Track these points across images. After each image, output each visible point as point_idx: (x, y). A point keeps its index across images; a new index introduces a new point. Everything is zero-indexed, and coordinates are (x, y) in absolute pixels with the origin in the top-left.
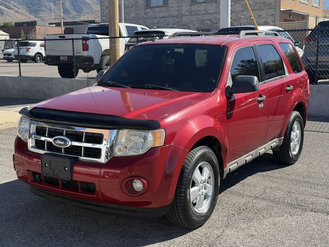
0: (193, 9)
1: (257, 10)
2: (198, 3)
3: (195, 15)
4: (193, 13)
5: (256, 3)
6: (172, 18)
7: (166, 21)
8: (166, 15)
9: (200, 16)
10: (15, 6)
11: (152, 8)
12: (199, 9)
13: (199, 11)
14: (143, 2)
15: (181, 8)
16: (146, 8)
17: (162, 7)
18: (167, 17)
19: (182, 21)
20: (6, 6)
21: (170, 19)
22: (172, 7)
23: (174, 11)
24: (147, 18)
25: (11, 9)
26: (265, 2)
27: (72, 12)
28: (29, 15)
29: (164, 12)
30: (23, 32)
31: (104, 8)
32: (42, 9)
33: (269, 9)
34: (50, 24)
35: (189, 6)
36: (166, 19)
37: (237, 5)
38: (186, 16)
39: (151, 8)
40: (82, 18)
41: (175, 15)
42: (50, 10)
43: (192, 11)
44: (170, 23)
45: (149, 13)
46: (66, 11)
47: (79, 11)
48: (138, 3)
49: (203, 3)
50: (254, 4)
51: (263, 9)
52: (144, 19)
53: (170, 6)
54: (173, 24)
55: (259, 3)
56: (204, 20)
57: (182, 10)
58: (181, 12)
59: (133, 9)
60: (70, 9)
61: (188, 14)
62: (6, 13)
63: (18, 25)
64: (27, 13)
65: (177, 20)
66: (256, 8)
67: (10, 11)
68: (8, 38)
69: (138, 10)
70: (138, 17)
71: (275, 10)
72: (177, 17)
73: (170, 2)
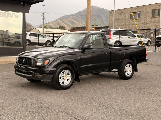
0: (153, 20)
2: (155, 18)
3: (153, 23)
4: (152, 22)
6: (142, 25)
7: (139, 26)
8: (139, 23)
9: (156, 24)
12: (155, 20)
13: (155, 21)
14: (128, 18)
15: (147, 20)
16: (130, 20)
17: (137, 19)
18: (139, 24)
19: (146, 26)
20: (76, 20)
21: (141, 25)
22: (142, 19)
23: (143, 21)
24: (130, 25)
25: (78, 22)
29: (138, 22)
31: (110, 20)
34: (91, 28)
35: (151, 19)
36: (139, 25)
38: (149, 23)
39: (132, 20)
41: (143, 23)
43: (152, 21)
44: (141, 27)
45: (131, 22)
48: (126, 18)
52: (128, 25)
54: (142, 27)
56: (158, 25)
57: (147, 21)
58: (147, 22)
59: (124, 21)
60: (104, 21)
61: (150, 22)
63: (77, 28)
65: (144, 25)
69: (126, 21)
70: (125, 24)
72: (144, 24)
73: (141, 17)
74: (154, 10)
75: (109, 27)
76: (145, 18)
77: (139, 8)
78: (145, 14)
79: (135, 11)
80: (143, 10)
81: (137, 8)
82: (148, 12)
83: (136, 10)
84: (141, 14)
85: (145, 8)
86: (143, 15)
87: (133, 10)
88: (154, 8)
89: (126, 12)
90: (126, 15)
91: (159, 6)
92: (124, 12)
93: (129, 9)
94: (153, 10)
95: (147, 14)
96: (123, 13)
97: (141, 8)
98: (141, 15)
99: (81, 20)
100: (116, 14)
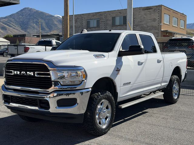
1: (149, 30)
2: (116, 26)
5: (148, 26)
10: (13, 25)
11: (91, 28)
14: (86, 25)
16: (87, 28)
17: (96, 27)
20: (8, 25)
22: (102, 28)
25: (11, 27)
26: (153, 26)
27: (46, 29)
28: (21, 31)
30: (18, 40)
31: (64, 28)
32: (29, 27)
33: (155, 29)
34: (33, 36)
35: (111, 27)
37: (138, 27)
40: (52, 33)
42: (34, 27)
46: (43, 29)
47: (50, 29)
48: (83, 25)
49: (119, 26)
50: (146, 27)
51: (152, 30)
53: (100, 27)
55: (150, 26)
59: (80, 28)
60: (45, 27)
62: (8, 29)
63: (15, 36)
64: (20, 29)
66: (148, 29)
67: (11, 28)
68: (9, 44)
71: (158, 30)
73: (100, 25)
74: (115, 17)
75: (63, 36)
76: (104, 27)
77: (97, 15)
78: (105, 21)
79: (93, 17)
80: (102, 16)
81: (95, 14)
82: (108, 20)
83: (95, 16)
84: (100, 21)
85: (104, 14)
86: (102, 23)
87: (90, 17)
88: (114, 15)
89: (83, 18)
90: (83, 22)
91: (120, 12)
92: (80, 18)
93: (86, 15)
94: (113, 18)
95: (107, 22)
96: (78, 19)
97: (100, 15)
98: (100, 23)
99: (15, 25)
100: (71, 20)
